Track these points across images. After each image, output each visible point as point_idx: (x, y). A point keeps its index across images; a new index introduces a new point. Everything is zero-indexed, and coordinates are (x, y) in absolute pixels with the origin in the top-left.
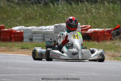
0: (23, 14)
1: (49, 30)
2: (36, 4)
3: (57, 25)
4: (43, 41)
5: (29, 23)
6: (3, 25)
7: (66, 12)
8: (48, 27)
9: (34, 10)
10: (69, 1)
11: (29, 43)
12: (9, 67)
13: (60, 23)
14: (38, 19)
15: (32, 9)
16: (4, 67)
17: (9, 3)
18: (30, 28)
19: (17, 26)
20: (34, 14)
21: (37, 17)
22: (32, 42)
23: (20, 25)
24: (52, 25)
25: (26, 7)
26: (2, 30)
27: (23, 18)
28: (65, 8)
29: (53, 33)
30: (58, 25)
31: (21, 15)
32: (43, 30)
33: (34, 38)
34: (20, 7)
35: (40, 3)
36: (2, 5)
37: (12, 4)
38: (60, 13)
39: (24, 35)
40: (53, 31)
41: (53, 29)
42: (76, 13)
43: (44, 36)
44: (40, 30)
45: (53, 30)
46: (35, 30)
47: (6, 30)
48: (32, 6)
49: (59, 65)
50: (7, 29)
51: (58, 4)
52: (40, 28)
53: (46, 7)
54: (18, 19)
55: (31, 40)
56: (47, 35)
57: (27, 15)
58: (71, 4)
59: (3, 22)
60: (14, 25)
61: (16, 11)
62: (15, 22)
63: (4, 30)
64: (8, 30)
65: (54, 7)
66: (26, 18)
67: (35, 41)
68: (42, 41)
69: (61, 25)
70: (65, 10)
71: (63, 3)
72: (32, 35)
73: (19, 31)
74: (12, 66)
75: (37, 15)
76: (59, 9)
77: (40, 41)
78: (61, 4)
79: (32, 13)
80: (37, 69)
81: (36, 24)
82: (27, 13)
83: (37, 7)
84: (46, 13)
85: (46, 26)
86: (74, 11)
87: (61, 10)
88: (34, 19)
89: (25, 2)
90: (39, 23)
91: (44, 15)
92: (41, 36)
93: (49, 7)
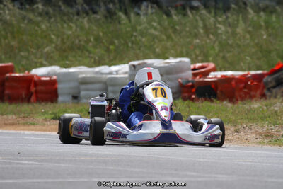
0: (58, 37)
1: (117, 74)
2: (87, 14)
3: (135, 63)
5: (70, 58)
6: (10, 64)
7: (157, 33)
8: (114, 68)
9: (82, 28)
10: (165, 8)
11: (71, 105)
12: (24, 162)
13: (142, 59)
14: (91, 49)
15: (77, 26)
16: (12, 161)
17: (24, 13)
18: (72, 70)
19: (42, 65)
20: (83, 38)
21: (91, 44)
22: (78, 103)
23: (51, 65)
24: (124, 64)
25: (65, 22)
26: (8, 75)
27: (55, 48)
28: (155, 24)
30: (139, 64)
31: (51, 41)
32: (104, 76)
33: (83, 93)
34: (49, 22)
35: (95, 12)
36: (8, 18)
37: (31, 16)
38: (142, 34)
39: (60, 86)
40: (126, 78)
41: (126, 73)
42: (180, 34)
43: (106, 90)
44: (96, 76)
45: (127, 76)
46: (84, 76)
47: (17, 75)
48: (77, 20)
49: (143, 157)
50: (20, 73)
51: (138, 14)
52: (97, 69)
53: (111, 23)
54: (46, 50)
55: (75, 97)
56: (113, 86)
57: (65, 40)
58: (168, 15)
59: (10, 57)
60: (36, 63)
61: (39, 32)
62: (38, 56)
63: (13, 75)
64: (21, 75)
65: (130, 21)
66: (64, 48)
67: (85, 101)
69: (145, 63)
70: (155, 29)
71: (150, 11)
72: (78, 88)
73: (48, 79)
74: (31, 160)
75: (88, 41)
76: (140, 25)
78: (146, 14)
79: (78, 36)
80: (91, 167)
81: (87, 61)
82: (65, 36)
83: (89, 21)
84: (110, 35)
85: (110, 65)
86: (175, 31)
87: (146, 28)
88: (82, 48)
89: (61, 10)
90: (95, 59)
91: (106, 41)
92: (99, 90)
93: (117, 21)
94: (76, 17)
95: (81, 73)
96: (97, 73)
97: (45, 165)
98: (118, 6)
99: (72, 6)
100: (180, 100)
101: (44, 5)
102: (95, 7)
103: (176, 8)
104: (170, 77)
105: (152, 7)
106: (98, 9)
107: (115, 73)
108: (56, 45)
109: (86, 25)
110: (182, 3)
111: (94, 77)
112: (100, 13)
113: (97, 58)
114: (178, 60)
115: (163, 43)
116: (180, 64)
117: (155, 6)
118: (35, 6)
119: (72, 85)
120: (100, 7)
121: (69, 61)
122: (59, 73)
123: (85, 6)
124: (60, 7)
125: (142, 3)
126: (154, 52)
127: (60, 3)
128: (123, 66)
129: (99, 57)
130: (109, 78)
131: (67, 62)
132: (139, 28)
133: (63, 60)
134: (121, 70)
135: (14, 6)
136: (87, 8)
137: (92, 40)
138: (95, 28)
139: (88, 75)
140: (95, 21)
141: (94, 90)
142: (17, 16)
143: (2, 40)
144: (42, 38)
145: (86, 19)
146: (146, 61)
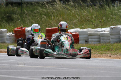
0: (79, 16)
1: (105, 32)
2: (92, 6)
3: (113, 27)
4: (99, 43)
8: (103, 29)
9: (90, 12)
11: (84, 45)
12: (65, 69)
13: (115, 25)
14: (93, 21)
15: (87, 11)
16: (60, 68)
18: (85, 30)
19: (73, 28)
20: (90, 16)
21: (93, 19)
22: (87, 44)
23: (76, 28)
24: (108, 27)
25: (82, 10)
27: (78, 20)
28: (120, 10)
29: (109, 35)
30: (114, 27)
31: (76, 18)
32: (99, 32)
33: (90, 40)
34: (75, 10)
35: (95, 6)
36: (58, 8)
37: (68, 7)
38: (115, 15)
39: (80, 37)
40: (109, 33)
41: (108, 31)
43: (100, 38)
44: (95, 32)
45: (109, 32)
46: (90, 32)
48: (88, 8)
49: (115, 67)
51: (114, 6)
52: (96, 30)
53: (102, 10)
54: (74, 21)
55: (86, 41)
56: (102, 37)
57: (82, 17)
60: (70, 27)
61: (72, 14)
62: (71, 24)
65: (110, 9)
66: (82, 21)
67: (91, 43)
69: (117, 27)
71: (119, 5)
72: (88, 37)
73: (75, 34)
74: (68, 68)
76: (114, 11)
77: (96, 43)
78: (117, 6)
79: (88, 16)
80: (93, 71)
81: (91, 26)
82: (82, 16)
83: (93, 9)
84: (101, 15)
85: (101, 28)
87: (117, 12)
88: (89, 21)
89: (80, 5)
90: (95, 25)
91: (100, 18)
92: (97, 38)
93: (105, 9)
94: (87, 7)
95: (89, 31)
96: (96, 31)
98: (105, 3)
99: (85, 3)
101: (73, 3)
102: (95, 3)
105: (119, 3)
106: (96, 4)
107: (103, 31)
109: (91, 11)
112: (97, 6)
113: (96, 25)
118: (70, 3)
119: (85, 36)
120: (97, 3)
121: (84, 26)
122: (80, 31)
123: (91, 3)
124: (80, 3)
125: (115, 1)
127: (80, 2)
128: (107, 28)
129: (97, 25)
130: (101, 33)
131: (83, 27)
132: (114, 12)
133: (81, 26)
134: (106, 30)
135: (61, 3)
136: (92, 4)
137: (93, 17)
138: (95, 12)
139: (92, 32)
140: (95, 9)
141: (94, 38)
142: (62, 7)
143: (56, 17)
144: (72, 16)
145: (91, 8)
146: (117, 26)
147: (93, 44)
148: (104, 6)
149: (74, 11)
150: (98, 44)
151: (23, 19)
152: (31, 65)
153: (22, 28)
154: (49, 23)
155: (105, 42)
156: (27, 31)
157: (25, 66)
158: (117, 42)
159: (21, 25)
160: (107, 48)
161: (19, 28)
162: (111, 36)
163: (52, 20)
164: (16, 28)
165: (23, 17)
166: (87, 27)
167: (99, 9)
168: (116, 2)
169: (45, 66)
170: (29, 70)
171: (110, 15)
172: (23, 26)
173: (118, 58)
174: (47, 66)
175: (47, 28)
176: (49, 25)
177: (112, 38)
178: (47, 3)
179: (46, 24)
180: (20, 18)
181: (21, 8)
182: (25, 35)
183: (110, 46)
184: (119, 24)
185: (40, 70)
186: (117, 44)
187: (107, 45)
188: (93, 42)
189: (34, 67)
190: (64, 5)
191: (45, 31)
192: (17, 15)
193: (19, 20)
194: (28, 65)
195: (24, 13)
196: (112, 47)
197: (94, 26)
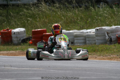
0: (65, 18)
1: (90, 33)
2: (77, 8)
3: (98, 28)
5: (70, 26)
6: (45, 29)
7: (107, 15)
8: (89, 30)
9: (75, 14)
10: (110, 5)
12: (51, 70)
14: (79, 23)
15: (73, 13)
16: (46, 70)
17: (50, 8)
18: (71, 31)
20: (75, 18)
21: (79, 20)
22: (73, 45)
24: (93, 28)
25: (68, 11)
26: (44, 34)
27: (64, 22)
28: (106, 12)
29: (95, 36)
31: (62, 19)
32: (85, 34)
33: (75, 41)
34: (61, 11)
35: (80, 7)
36: (44, 10)
37: (53, 9)
38: (101, 16)
40: (94, 35)
41: (94, 32)
42: (117, 16)
43: (85, 39)
45: (94, 33)
46: (76, 34)
47: (48, 34)
48: (73, 10)
49: (101, 68)
50: (49, 33)
51: (99, 7)
52: (81, 31)
53: (87, 11)
54: (60, 23)
55: (72, 43)
56: (88, 38)
57: (68, 19)
58: (112, 7)
59: (45, 26)
61: (57, 15)
63: (46, 34)
64: (50, 34)
65: (95, 10)
66: (67, 22)
67: (76, 44)
68: (83, 44)
71: (104, 6)
72: (74, 39)
74: (55, 69)
75: (78, 19)
76: (100, 12)
77: (81, 44)
78: (102, 7)
79: (73, 17)
80: (79, 72)
81: (77, 28)
82: (68, 17)
83: (78, 11)
84: (87, 16)
85: (87, 29)
86: (115, 14)
87: (102, 13)
88: (75, 22)
89: (66, 6)
91: (85, 19)
92: (83, 40)
93: (90, 10)
94: (72, 9)
95: (75, 32)
96: (81, 32)
97: (60, 71)
98: (90, 4)
99: (71, 4)
100: (117, 44)
101: (59, 4)
102: (80, 4)
103: (115, 5)
104: (113, 34)
105: (105, 5)
106: (82, 5)
107: (89, 32)
108: (64, 21)
109: (77, 12)
110: (118, 2)
111: (80, 34)
112: (82, 7)
113: (81, 26)
114: (116, 27)
115: (110, 20)
116: (117, 28)
117: (106, 4)
118: (55, 5)
119: (71, 37)
122: (66, 33)
124: (66, 5)
126: (106, 24)
127: (66, 3)
128: (92, 29)
130: (87, 35)
131: (69, 28)
132: (99, 13)
133: (67, 27)
134: (92, 31)
135: (46, 5)
136: (77, 5)
137: (79, 18)
138: (81, 14)
139: (78, 34)
140: (81, 10)
141: (80, 40)
142: (48, 9)
143: (41, 19)
144: (58, 18)
145: (77, 10)
146: (102, 27)
147: (79, 45)
148: (89, 7)
149: (60, 13)
150: (84, 45)
151: (9, 21)
152: (18, 67)
153: (8, 30)
154: (35, 25)
155: (91, 44)
156: (13, 33)
157: (12, 68)
158: (102, 44)
159: (7, 27)
160: (92, 49)
161: (5, 30)
162: (97, 38)
163: (38, 22)
164: (3, 30)
165: (9, 19)
166: (73, 28)
167: (84, 10)
168: (101, 3)
169: (32, 68)
170: (16, 73)
171: (95, 17)
172: (9, 28)
173: (104, 59)
174: (33, 68)
175: (33, 30)
176: (35, 27)
177: (97, 40)
178: (33, 5)
179: (32, 26)
180: (6, 20)
181: (7, 10)
182: (11, 37)
183: (95, 47)
184: (105, 25)
185: (26, 72)
186: (102, 45)
187: (93, 47)
188: (79, 43)
189: (21, 69)
190: (49, 7)
191: (31, 33)
192: (3, 17)
193: (5, 22)
194: (15, 67)
195: (10, 15)
196: (97, 48)
197: (79, 27)
